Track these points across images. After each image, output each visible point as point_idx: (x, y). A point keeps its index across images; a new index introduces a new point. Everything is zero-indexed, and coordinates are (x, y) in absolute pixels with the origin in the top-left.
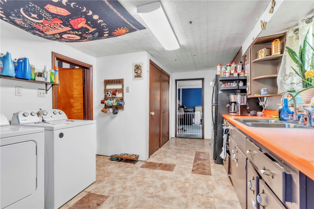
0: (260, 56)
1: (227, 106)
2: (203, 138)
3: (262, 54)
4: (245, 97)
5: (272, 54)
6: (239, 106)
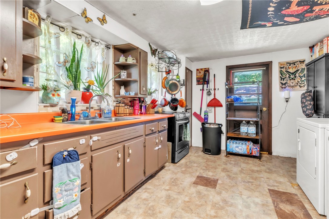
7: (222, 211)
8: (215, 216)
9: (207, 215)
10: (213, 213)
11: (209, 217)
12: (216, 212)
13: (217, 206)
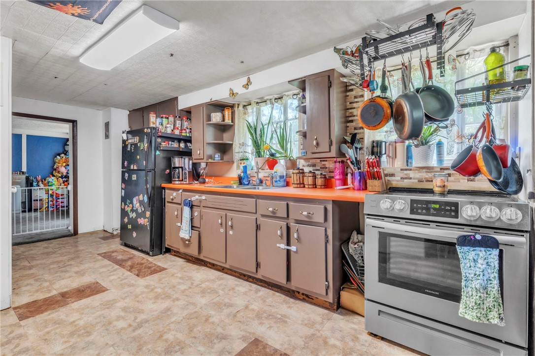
0: (215, 119)
1: (166, 173)
2: (76, 232)
3: (216, 117)
4: (191, 162)
5: (225, 121)
6: (187, 172)
7: (163, 349)
8: (162, 336)
9: (170, 330)
10: (170, 336)
11: (165, 330)
12: (166, 340)
13: (178, 347)
